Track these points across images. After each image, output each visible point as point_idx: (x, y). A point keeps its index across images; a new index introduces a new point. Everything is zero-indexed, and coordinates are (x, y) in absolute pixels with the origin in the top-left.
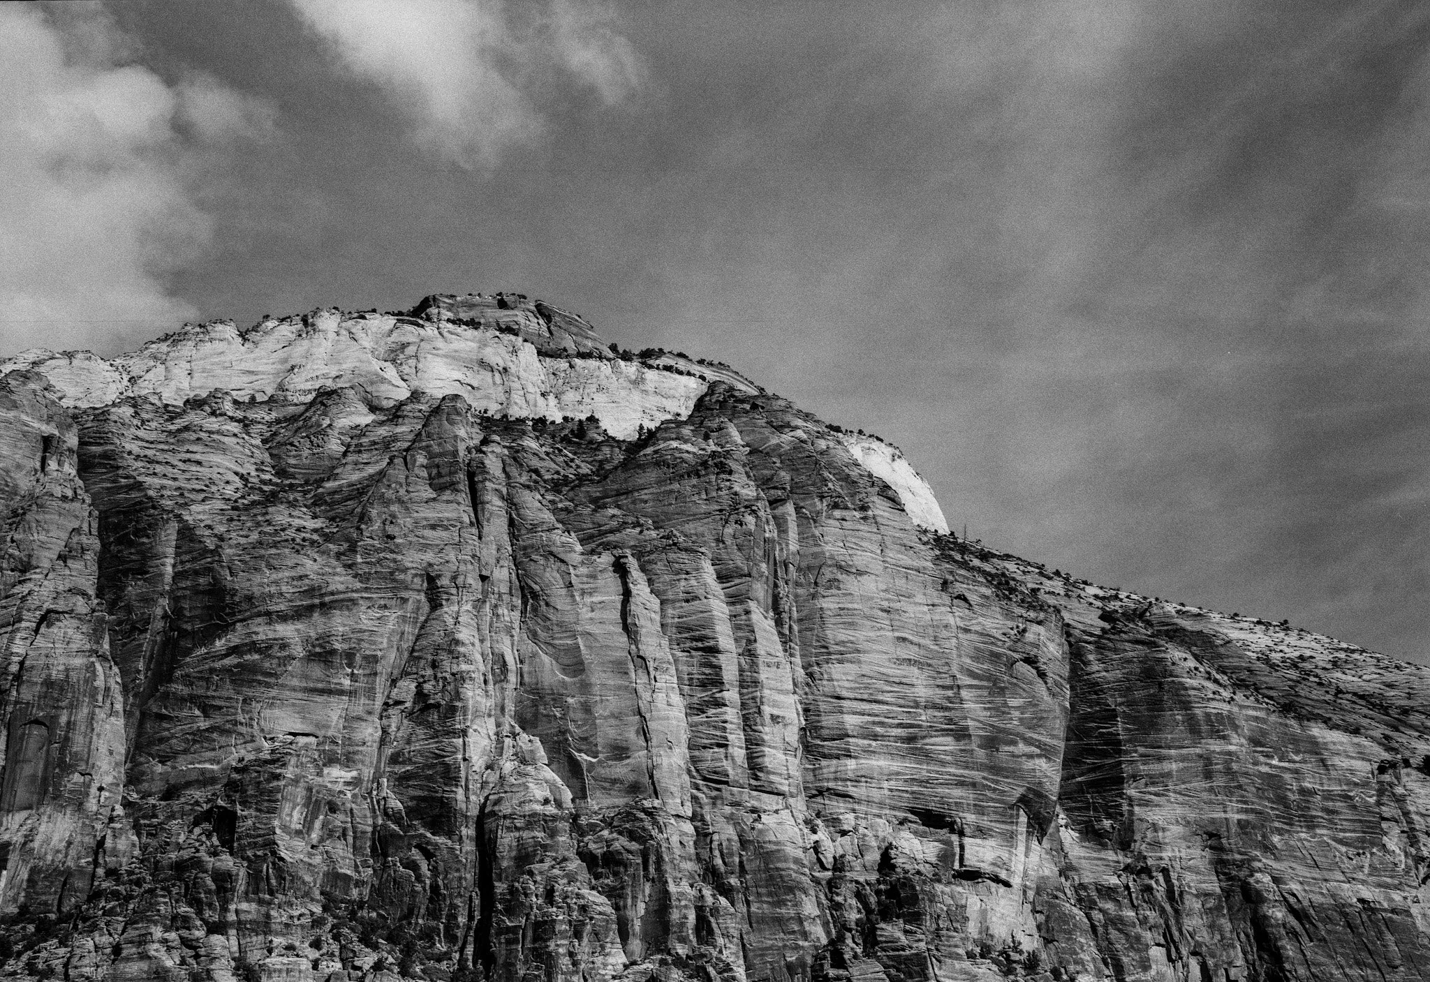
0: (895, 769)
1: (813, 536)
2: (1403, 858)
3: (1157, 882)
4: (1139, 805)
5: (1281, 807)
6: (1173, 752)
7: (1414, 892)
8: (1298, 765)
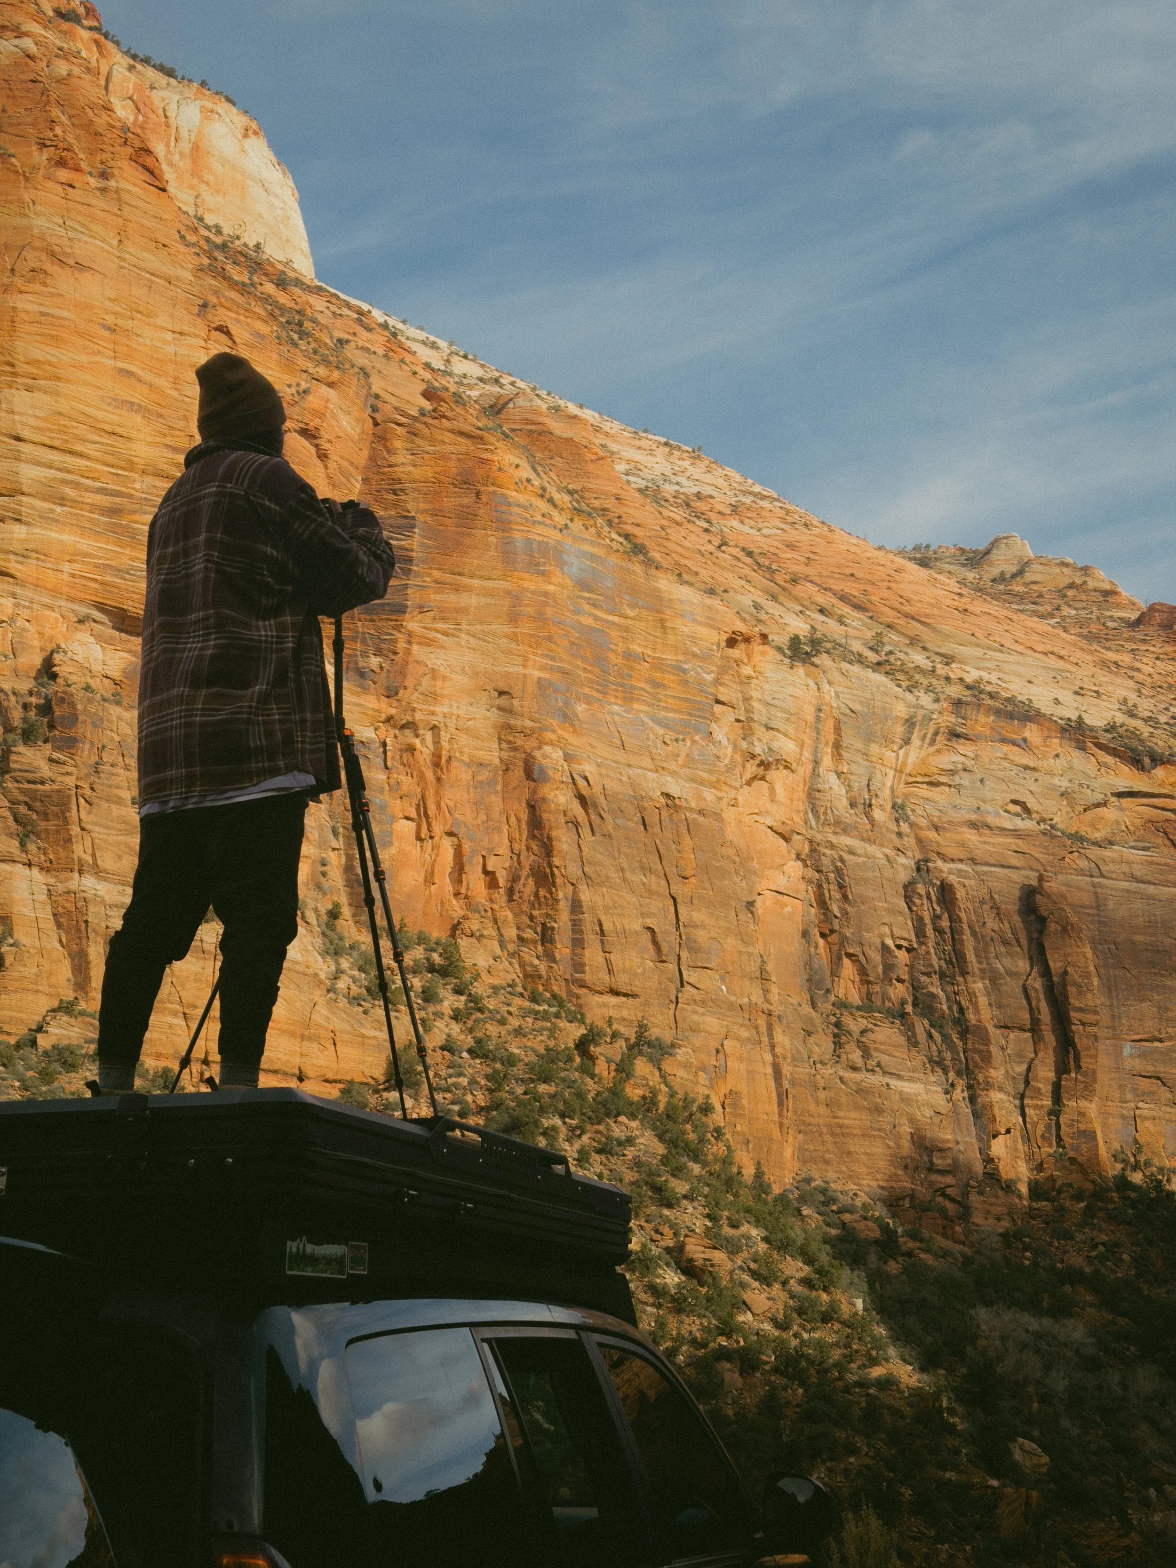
0: (84, 548)
1: (20, 201)
2: (729, 751)
3: (423, 741)
4: (420, 644)
5: (597, 670)
6: (476, 582)
7: (732, 794)
8: (630, 622)
